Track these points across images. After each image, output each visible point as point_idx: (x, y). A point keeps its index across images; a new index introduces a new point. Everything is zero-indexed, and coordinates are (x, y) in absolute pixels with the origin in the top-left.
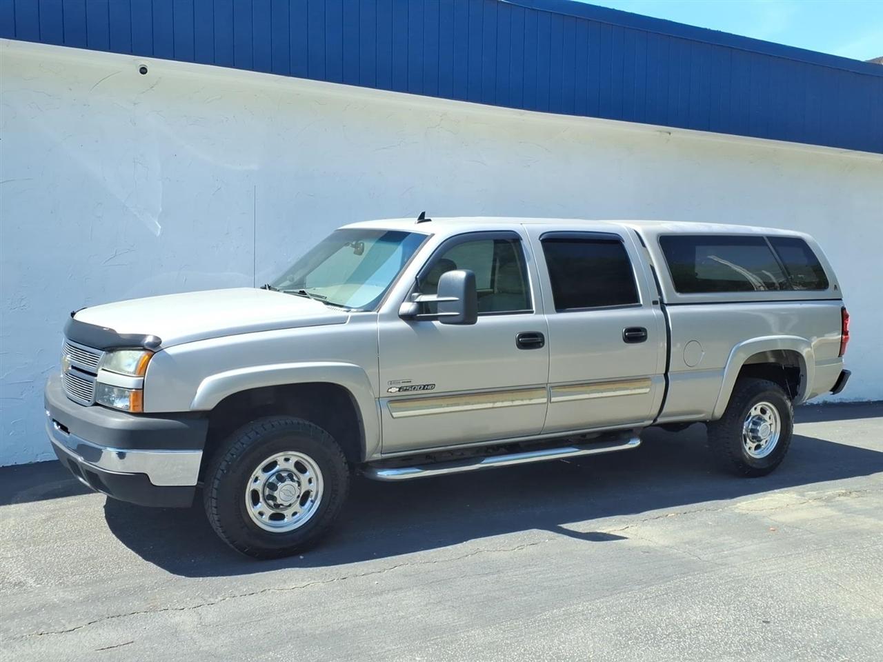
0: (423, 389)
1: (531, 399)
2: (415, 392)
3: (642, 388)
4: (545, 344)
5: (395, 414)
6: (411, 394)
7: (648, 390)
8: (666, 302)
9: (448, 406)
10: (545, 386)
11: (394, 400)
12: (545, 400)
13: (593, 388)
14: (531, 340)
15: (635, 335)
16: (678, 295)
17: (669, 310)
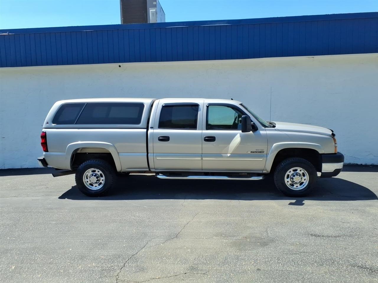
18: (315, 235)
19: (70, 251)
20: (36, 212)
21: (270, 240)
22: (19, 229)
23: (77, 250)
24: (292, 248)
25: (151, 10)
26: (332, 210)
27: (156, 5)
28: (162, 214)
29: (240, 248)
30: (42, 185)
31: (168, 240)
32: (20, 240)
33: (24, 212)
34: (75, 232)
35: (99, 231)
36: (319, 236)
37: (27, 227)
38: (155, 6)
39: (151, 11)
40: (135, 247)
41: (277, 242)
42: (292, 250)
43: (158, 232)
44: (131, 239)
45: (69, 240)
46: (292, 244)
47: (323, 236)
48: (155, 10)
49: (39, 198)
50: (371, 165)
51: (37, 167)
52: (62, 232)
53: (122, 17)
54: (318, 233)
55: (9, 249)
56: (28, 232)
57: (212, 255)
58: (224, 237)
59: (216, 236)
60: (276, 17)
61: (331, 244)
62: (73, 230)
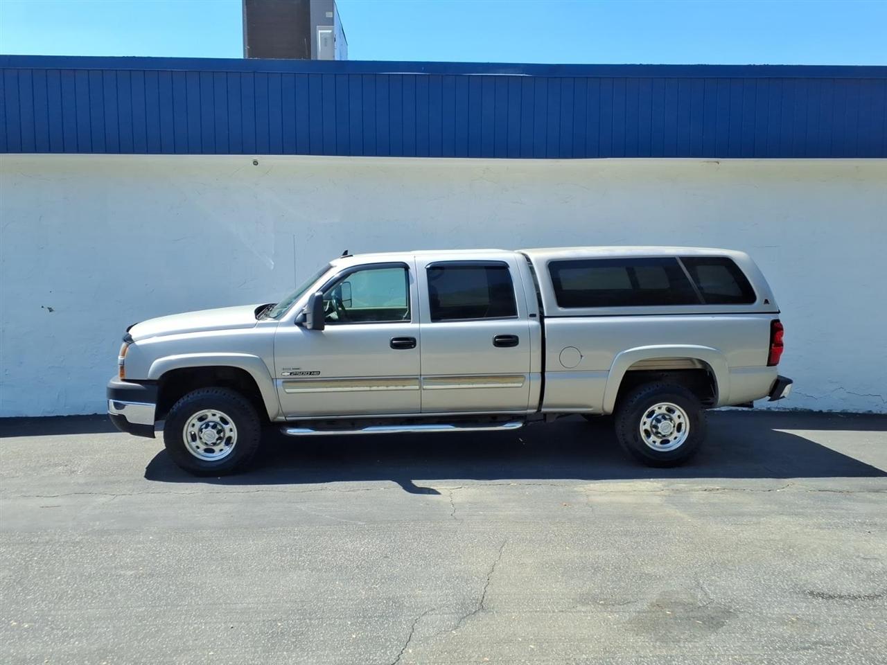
0: (310, 374)
1: (404, 386)
2: (304, 376)
3: (514, 383)
4: (417, 346)
5: (287, 390)
6: (298, 377)
7: (520, 385)
8: (546, 315)
9: (331, 387)
10: (419, 377)
11: (287, 382)
12: (417, 387)
13: (476, 380)
14: (404, 343)
15: (506, 341)
16: (561, 309)
17: (547, 321)
18: (821, 595)
19: (211, 658)
20: (67, 542)
21: (723, 612)
22: (35, 594)
23: (228, 653)
24: (786, 631)
25: (320, 31)
26: (820, 527)
27: (332, 19)
28: (415, 544)
29: (660, 634)
30: (56, 465)
31: (464, 617)
32: (53, 629)
33: (32, 543)
34: (200, 599)
35: (266, 596)
36: (830, 597)
37: (57, 590)
38: (330, 22)
39: (321, 33)
40: (386, 642)
41: (741, 616)
42: (789, 637)
43: (428, 596)
44: (365, 617)
45: (196, 626)
46: (782, 621)
47: (841, 597)
48: (330, 31)
49: (59, 501)
50: (841, 413)
51: (24, 416)
52: (163, 602)
53: (246, 44)
54: (821, 587)
55: (28, 656)
56: (66, 604)
57: (600, 658)
58: (602, 604)
59: (583, 604)
60: (639, 64)
61: (871, 618)
62: (192, 594)
